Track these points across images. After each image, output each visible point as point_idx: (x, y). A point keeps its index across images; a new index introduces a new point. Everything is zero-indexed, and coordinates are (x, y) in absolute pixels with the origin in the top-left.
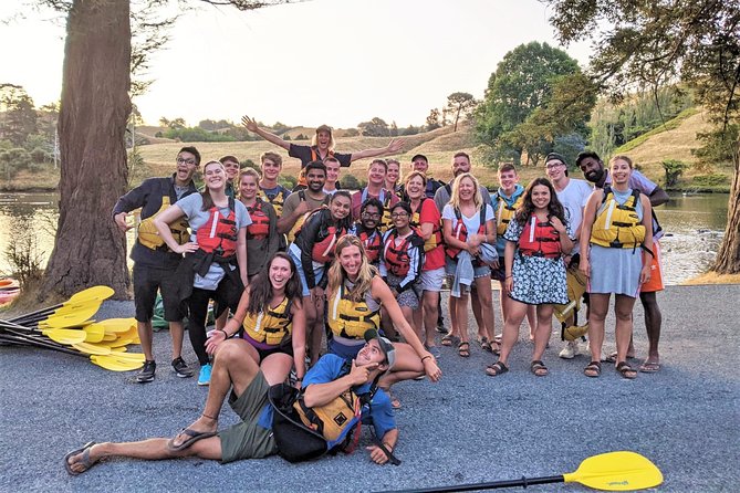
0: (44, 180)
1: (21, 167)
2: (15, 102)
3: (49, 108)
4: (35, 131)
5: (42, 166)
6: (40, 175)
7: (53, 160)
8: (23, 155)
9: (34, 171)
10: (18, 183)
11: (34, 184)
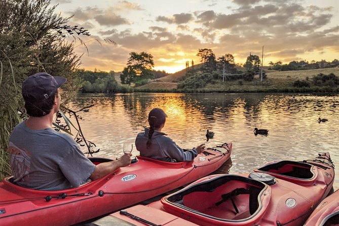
0: (218, 87)
1: (208, 82)
2: (208, 57)
3: (221, 59)
4: (215, 69)
5: (217, 81)
6: (217, 85)
7: (222, 78)
8: (209, 76)
9: (214, 83)
10: (206, 89)
11: (214, 89)
